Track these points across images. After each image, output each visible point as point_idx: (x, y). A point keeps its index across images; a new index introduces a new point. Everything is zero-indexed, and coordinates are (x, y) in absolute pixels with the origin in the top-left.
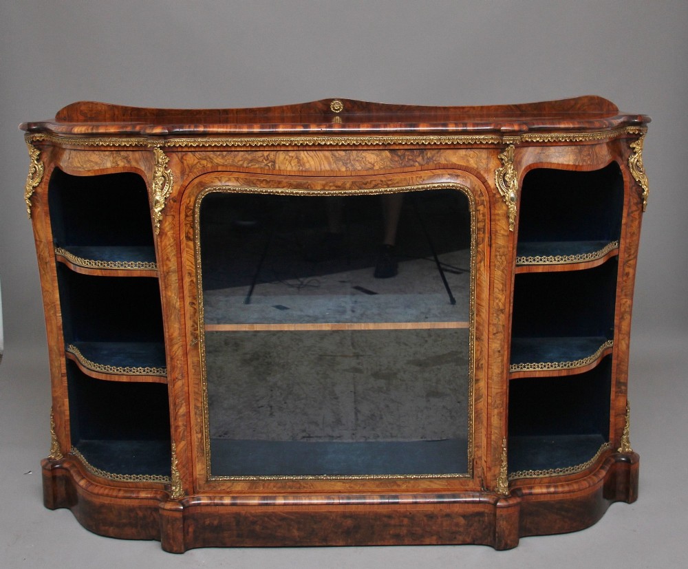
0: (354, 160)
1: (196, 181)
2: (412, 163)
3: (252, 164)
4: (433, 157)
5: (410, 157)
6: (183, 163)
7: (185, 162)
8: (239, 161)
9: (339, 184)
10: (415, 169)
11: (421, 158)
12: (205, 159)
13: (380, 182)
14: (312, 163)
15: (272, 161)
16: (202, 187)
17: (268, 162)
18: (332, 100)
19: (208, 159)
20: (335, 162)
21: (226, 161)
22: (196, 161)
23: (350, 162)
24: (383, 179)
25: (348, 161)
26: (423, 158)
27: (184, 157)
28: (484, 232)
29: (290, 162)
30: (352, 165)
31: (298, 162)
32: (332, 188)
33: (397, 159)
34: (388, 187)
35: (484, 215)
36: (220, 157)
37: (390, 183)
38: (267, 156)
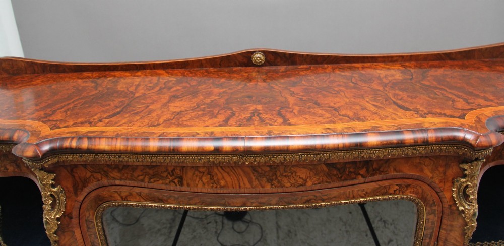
0: (282, 175)
1: (93, 194)
2: (353, 176)
3: (155, 179)
4: (380, 168)
5: (352, 170)
6: (74, 177)
7: (76, 175)
8: (139, 176)
9: (263, 200)
10: (357, 182)
11: (365, 170)
12: (99, 173)
13: (312, 197)
14: (228, 179)
15: (178, 177)
16: (101, 200)
17: (173, 178)
18: (253, 53)
19: (102, 173)
20: (257, 178)
21: (124, 175)
22: (89, 174)
23: (276, 178)
24: (318, 195)
25: (274, 178)
26: (368, 171)
27: (74, 170)
28: (431, 238)
29: (201, 179)
30: (279, 182)
31: (211, 179)
32: (253, 205)
33: (335, 173)
34: (323, 201)
35: (433, 223)
36: (116, 171)
37: (325, 197)
38: (172, 171)
